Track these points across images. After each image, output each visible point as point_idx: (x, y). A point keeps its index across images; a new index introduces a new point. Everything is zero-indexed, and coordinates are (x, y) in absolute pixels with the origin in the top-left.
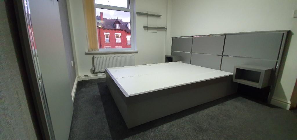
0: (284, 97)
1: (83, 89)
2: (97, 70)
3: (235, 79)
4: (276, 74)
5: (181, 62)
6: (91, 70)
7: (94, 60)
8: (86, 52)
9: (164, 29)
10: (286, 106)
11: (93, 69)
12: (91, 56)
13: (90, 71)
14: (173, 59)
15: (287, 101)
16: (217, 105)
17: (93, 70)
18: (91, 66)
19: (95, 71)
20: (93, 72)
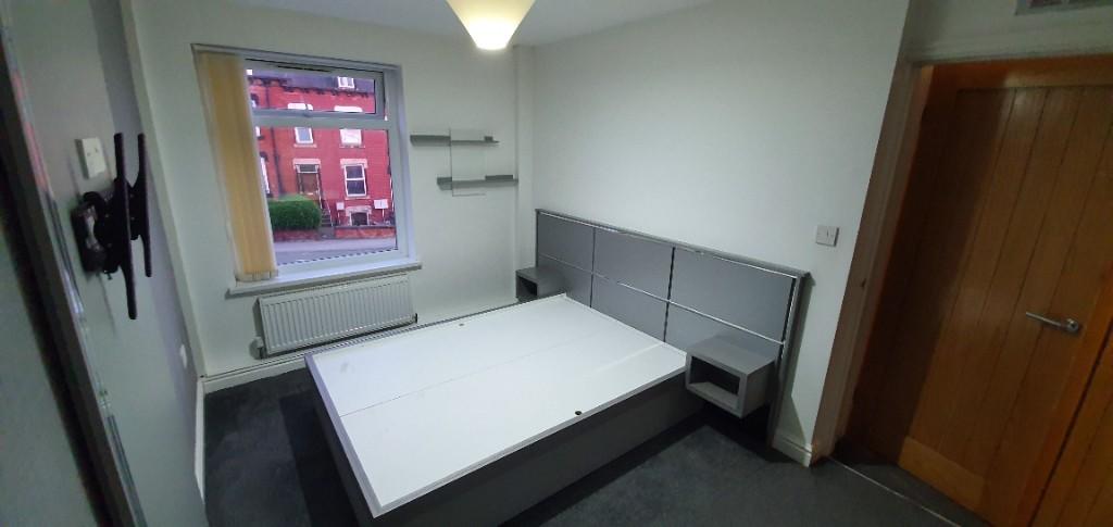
0: (799, 432)
1: (232, 437)
2: (273, 348)
3: (691, 382)
4: (781, 376)
5: (564, 295)
6: (253, 346)
7: (260, 314)
8: (228, 292)
9: (507, 180)
10: (803, 456)
11: (260, 344)
12: (251, 301)
13: (248, 349)
14: (541, 290)
15: (804, 443)
16: (639, 467)
17: (261, 349)
18: (252, 336)
19: (266, 349)
20: (261, 353)
